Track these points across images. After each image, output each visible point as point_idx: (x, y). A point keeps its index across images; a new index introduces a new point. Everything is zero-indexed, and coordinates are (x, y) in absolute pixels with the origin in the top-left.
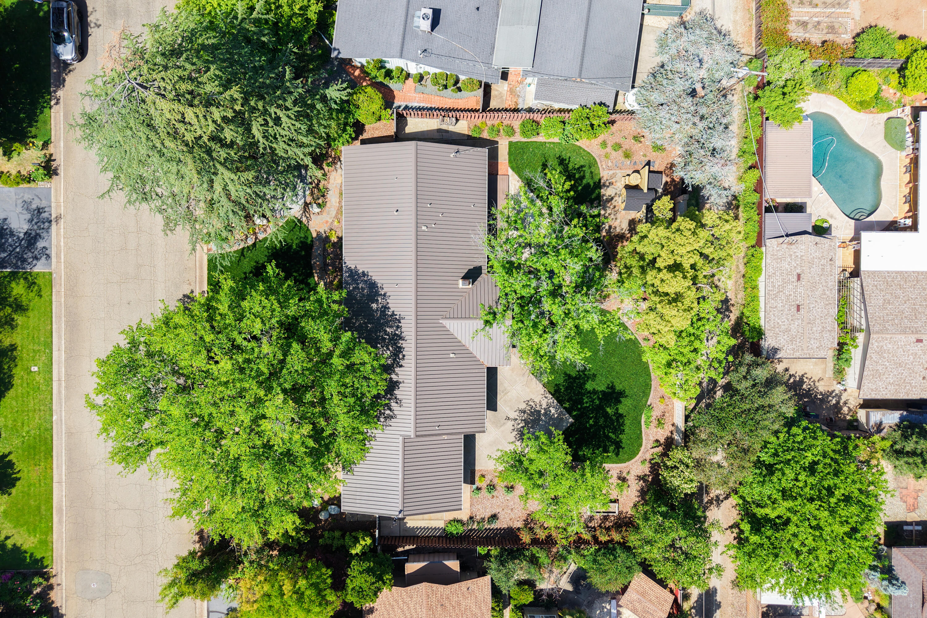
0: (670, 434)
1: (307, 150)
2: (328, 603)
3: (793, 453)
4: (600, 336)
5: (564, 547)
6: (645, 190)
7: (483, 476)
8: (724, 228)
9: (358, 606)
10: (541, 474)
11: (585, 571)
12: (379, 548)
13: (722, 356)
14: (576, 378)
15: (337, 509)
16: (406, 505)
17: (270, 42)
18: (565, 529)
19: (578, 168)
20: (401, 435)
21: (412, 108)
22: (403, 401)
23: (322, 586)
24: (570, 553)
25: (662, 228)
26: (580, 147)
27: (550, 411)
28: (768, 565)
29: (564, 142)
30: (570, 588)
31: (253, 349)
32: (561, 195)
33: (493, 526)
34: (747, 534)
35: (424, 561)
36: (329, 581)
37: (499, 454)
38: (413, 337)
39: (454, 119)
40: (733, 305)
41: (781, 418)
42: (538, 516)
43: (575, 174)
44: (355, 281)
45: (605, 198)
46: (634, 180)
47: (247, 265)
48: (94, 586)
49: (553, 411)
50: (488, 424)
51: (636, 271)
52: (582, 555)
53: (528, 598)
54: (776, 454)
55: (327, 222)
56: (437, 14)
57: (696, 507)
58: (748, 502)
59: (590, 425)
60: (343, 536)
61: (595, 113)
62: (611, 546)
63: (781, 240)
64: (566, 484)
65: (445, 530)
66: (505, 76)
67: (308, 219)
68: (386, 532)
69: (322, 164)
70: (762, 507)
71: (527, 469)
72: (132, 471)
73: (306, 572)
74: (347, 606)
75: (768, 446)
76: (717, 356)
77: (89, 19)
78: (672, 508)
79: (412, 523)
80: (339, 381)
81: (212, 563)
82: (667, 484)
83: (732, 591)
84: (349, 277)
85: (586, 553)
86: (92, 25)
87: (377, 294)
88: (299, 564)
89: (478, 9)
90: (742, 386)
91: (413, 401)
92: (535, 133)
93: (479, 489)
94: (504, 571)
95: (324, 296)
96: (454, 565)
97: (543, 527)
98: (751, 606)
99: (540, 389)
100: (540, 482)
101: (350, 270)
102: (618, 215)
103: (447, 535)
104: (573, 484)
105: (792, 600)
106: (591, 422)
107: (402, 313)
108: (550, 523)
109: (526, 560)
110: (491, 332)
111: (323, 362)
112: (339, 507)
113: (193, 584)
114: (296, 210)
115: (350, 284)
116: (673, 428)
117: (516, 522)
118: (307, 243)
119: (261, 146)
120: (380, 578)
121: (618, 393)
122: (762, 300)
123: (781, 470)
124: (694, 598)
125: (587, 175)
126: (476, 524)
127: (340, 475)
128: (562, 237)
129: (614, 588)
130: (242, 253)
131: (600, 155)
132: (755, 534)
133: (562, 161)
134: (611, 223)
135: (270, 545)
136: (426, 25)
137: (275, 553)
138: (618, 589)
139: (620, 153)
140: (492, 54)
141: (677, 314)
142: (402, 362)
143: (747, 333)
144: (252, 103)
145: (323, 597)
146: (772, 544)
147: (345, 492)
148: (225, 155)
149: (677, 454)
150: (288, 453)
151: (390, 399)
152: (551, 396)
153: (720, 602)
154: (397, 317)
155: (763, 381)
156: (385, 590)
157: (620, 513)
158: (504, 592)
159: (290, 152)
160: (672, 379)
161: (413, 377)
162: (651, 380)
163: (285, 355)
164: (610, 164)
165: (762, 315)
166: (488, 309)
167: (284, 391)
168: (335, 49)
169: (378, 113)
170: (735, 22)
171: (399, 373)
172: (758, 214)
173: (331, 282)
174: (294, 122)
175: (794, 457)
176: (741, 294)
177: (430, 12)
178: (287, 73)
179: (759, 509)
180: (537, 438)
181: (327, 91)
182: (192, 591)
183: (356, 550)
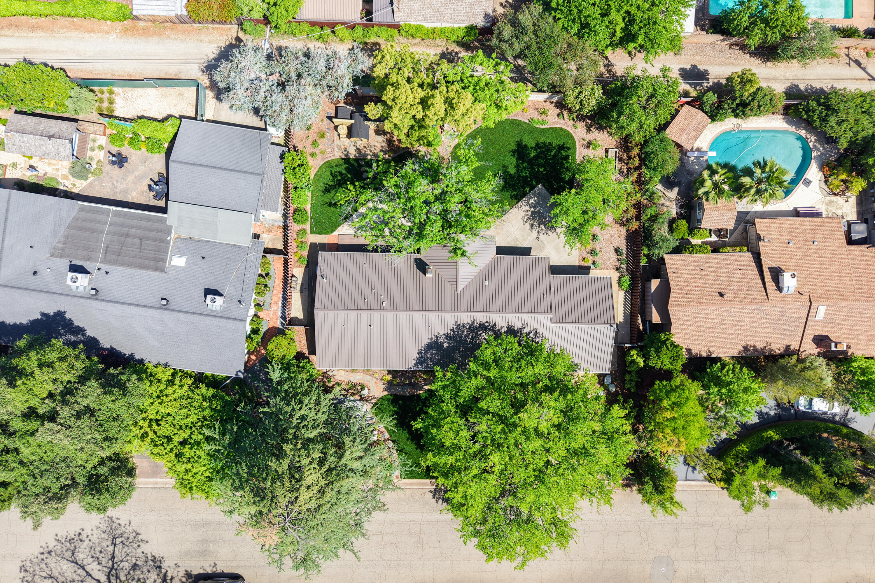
0: (553, 105)
1: (322, 397)
2: (682, 384)
3: (573, 8)
4: (478, 164)
5: (643, 194)
6: (353, 121)
7: (584, 259)
8: (389, 60)
9: (684, 361)
10: (585, 212)
11: (663, 177)
12: (639, 344)
13: (492, 63)
14: (505, 182)
15: (607, 377)
16: (606, 322)
17: (237, 424)
18: (629, 194)
19: (333, 177)
20: (550, 325)
21: (283, 313)
22: (523, 322)
23: (668, 388)
24: (648, 190)
25: (392, 113)
26: (315, 175)
27: (532, 203)
28: (662, 29)
29: (312, 188)
30: (676, 190)
31: (483, 438)
32: (358, 192)
33: (624, 251)
34: (637, 45)
35: (651, 308)
36: (664, 383)
37: (567, 246)
38: (472, 314)
39: (293, 279)
40: (447, 49)
41: (543, 16)
42: (618, 216)
43: (337, 180)
44: (425, 360)
45: (357, 155)
46: (343, 130)
47: (411, 447)
48: (663, 570)
49: (532, 201)
50: (542, 255)
51: (423, 133)
52: (650, 179)
53: (683, 224)
54: (573, 21)
55: (376, 383)
56: (208, 292)
57: (613, 86)
58: (611, 43)
59: (544, 170)
60: (630, 372)
61: (290, 163)
62: (643, 156)
63: (395, 9)
64: (594, 194)
65: (626, 291)
66: (256, 237)
67: (373, 398)
68: (627, 339)
69: (329, 387)
70: (615, 32)
71: (580, 224)
72: (575, 532)
73: (657, 401)
74: (685, 369)
75: (565, 26)
76: (491, 66)
77: (210, 572)
78: (614, 105)
79: (620, 318)
80: (507, 371)
81: (648, 476)
82: (594, 110)
83: (683, 55)
84: (422, 365)
85: (648, 176)
86: (214, 569)
87: (436, 343)
88: (651, 406)
89: (203, 258)
90: (518, 47)
91: (524, 315)
92: (305, 213)
93: (594, 263)
94: (661, 243)
95: (440, 383)
96: (655, 284)
97: (625, 212)
98: (696, 40)
99: (514, 211)
100: (591, 214)
101: (416, 364)
102: (372, 144)
103: (630, 289)
104: (593, 188)
105: (691, 9)
106: (542, 170)
107: (453, 323)
108: (623, 206)
109: (653, 226)
110: (471, 252)
111: (493, 384)
112: (605, 375)
113: (664, 489)
114: (366, 407)
115: (428, 364)
116: (548, 102)
117: (622, 233)
118: (393, 399)
119: (322, 431)
120: (664, 343)
121: (518, 147)
122: (444, 25)
123: (586, 17)
124: (687, 87)
125: (338, 169)
126: (622, 266)
127: (581, 373)
128: (397, 194)
129: (677, 155)
130: (400, 451)
131: (322, 158)
132: (637, 39)
133: (327, 190)
134: (379, 150)
135: (635, 431)
136: (219, 300)
137: (641, 427)
138: (678, 151)
139: (320, 141)
140: (240, 247)
141: (462, 104)
142: (492, 324)
143: (472, 38)
144: (290, 437)
145: (677, 387)
146: (645, 26)
147: (594, 370)
148: (333, 457)
149: (570, 100)
150: (564, 413)
151: (521, 334)
152: (520, 203)
153: (692, 65)
154: (455, 327)
155: (513, 29)
156: (673, 339)
157: (616, 147)
158: (678, 244)
159: (325, 410)
160: (510, 104)
161: (504, 315)
162: (508, 119)
163: (488, 413)
164: (329, 150)
165: (456, 25)
166: (452, 254)
167: (515, 414)
168: (237, 374)
169: (289, 340)
170: (210, 42)
171: (500, 326)
172: (373, 27)
173: (424, 380)
174: (304, 405)
175: (576, 7)
176: (438, 42)
177: (209, 297)
178: (264, 410)
179: (617, 34)
180: (556, 215)
181: (275, 380)
182: (668, 490)
183: (641, 362)
